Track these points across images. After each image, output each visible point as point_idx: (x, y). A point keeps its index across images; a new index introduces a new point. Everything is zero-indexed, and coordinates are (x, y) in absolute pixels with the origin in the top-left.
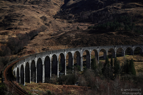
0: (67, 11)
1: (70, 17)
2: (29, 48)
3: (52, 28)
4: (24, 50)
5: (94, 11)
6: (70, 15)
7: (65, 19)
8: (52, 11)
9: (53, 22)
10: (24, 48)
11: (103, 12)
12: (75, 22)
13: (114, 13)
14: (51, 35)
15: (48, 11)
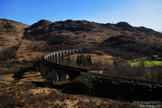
0: (29, 35)
1: (31, 38)
2: (18, 54)
3: (24, 44)
4: (16, 56)
5: (44, 35)
6: (31, 37)
7: (29, 39)
8: (19, 36)
9: (23, 41)
10: (15, 55)
11: (49, 35)
12: (35, 40)
13: (55, 35)
14: (28, 47)
15: (17, 36)
